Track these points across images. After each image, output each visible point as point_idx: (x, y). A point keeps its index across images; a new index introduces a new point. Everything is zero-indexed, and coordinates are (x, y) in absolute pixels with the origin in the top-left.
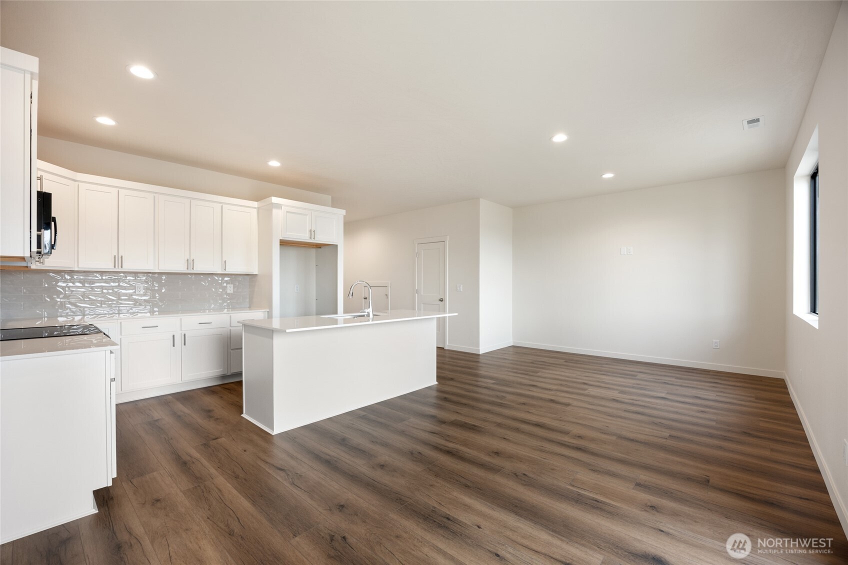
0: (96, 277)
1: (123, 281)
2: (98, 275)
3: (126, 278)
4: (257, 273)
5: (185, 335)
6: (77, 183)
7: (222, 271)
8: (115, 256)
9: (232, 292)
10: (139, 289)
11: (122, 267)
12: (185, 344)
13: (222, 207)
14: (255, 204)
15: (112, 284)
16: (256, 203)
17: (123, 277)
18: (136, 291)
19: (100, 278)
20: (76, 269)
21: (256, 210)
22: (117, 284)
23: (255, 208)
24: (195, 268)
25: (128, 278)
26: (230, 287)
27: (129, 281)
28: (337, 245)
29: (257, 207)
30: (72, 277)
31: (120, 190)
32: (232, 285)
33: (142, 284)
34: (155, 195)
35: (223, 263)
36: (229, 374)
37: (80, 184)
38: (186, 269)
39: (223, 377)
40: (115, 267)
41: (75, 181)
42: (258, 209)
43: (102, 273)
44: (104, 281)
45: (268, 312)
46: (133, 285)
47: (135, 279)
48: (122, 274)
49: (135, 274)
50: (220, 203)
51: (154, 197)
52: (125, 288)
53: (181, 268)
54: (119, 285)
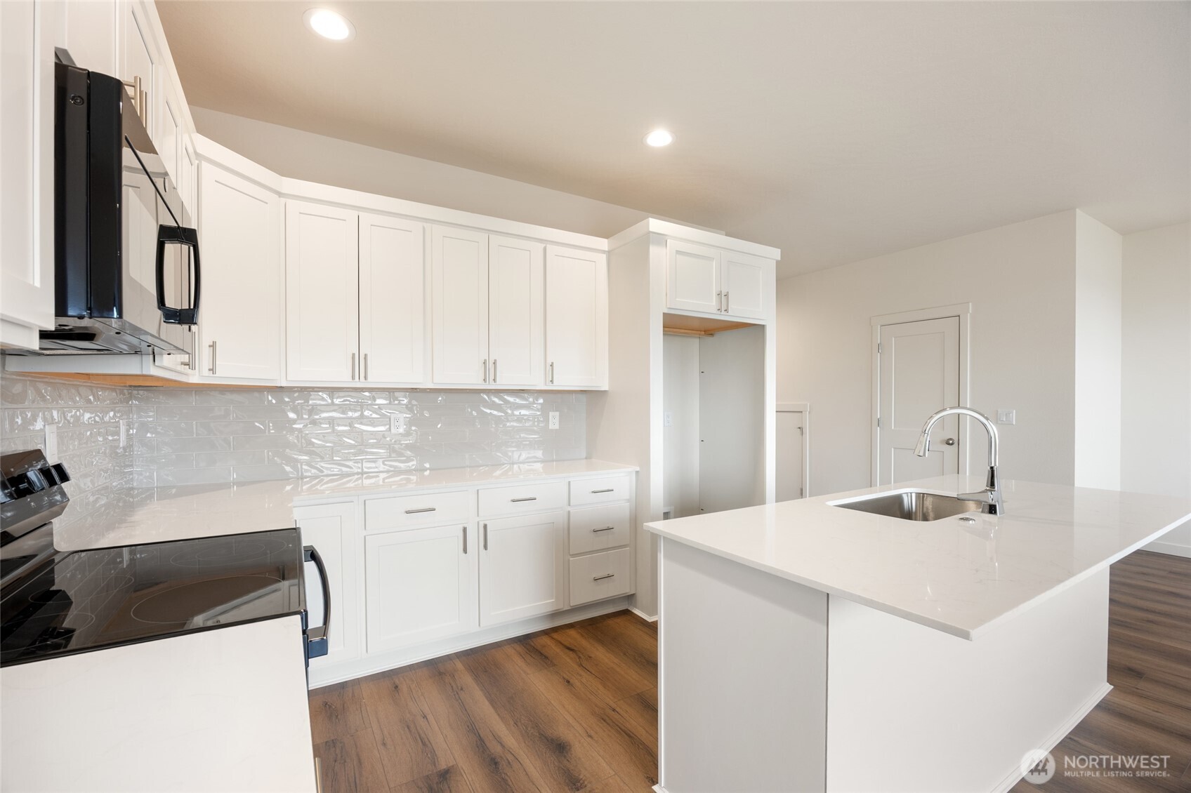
0: (323, 399)
1: (369, 407)
2: (325, 396)
3: (375, 401)
4: (607, 389)
5: (485, 526)
6: (283, 200)
7: (546, 384)
8: (354, 355)
9: (557, 427)
10: (396, 423)
11: (366, 378)
12: (486, 547)
13: (545, 249)
14: (603, 244)
15: (350, 414)
16: (606, 240)
17: (369, 398)
18: (392, 427)
19: (330, 401)
20: (284, 384)
21: (604, 256)
22: (357, 414)
23: (603, 252)
24: (498, 379)
25: (379, 401)
26: (554, 417)
27: (380, 407)
28: (763, 327)
29: (607, 250)
30: (281, 401)
31: (362, 214)
32: (557, 414)
33: (400, 412)
34: (425, 225)
35: (549, 367)
36: (567, 608)
37: (290, 202)
38: (481, 381)
39: (554, 615)
40: (353, 378)
41: (280, 194)
42: (609, 253)
43: (332, 391)
44: (336, 407)
45: (637, 472)
46: (385, 415)
47: (390, 403)
48: (367, 394)
49: (390, 392)
50: (541, 241)
51: (424, 228)
52: (372, 422)
53: (472, 379)
54: (362, 416)
